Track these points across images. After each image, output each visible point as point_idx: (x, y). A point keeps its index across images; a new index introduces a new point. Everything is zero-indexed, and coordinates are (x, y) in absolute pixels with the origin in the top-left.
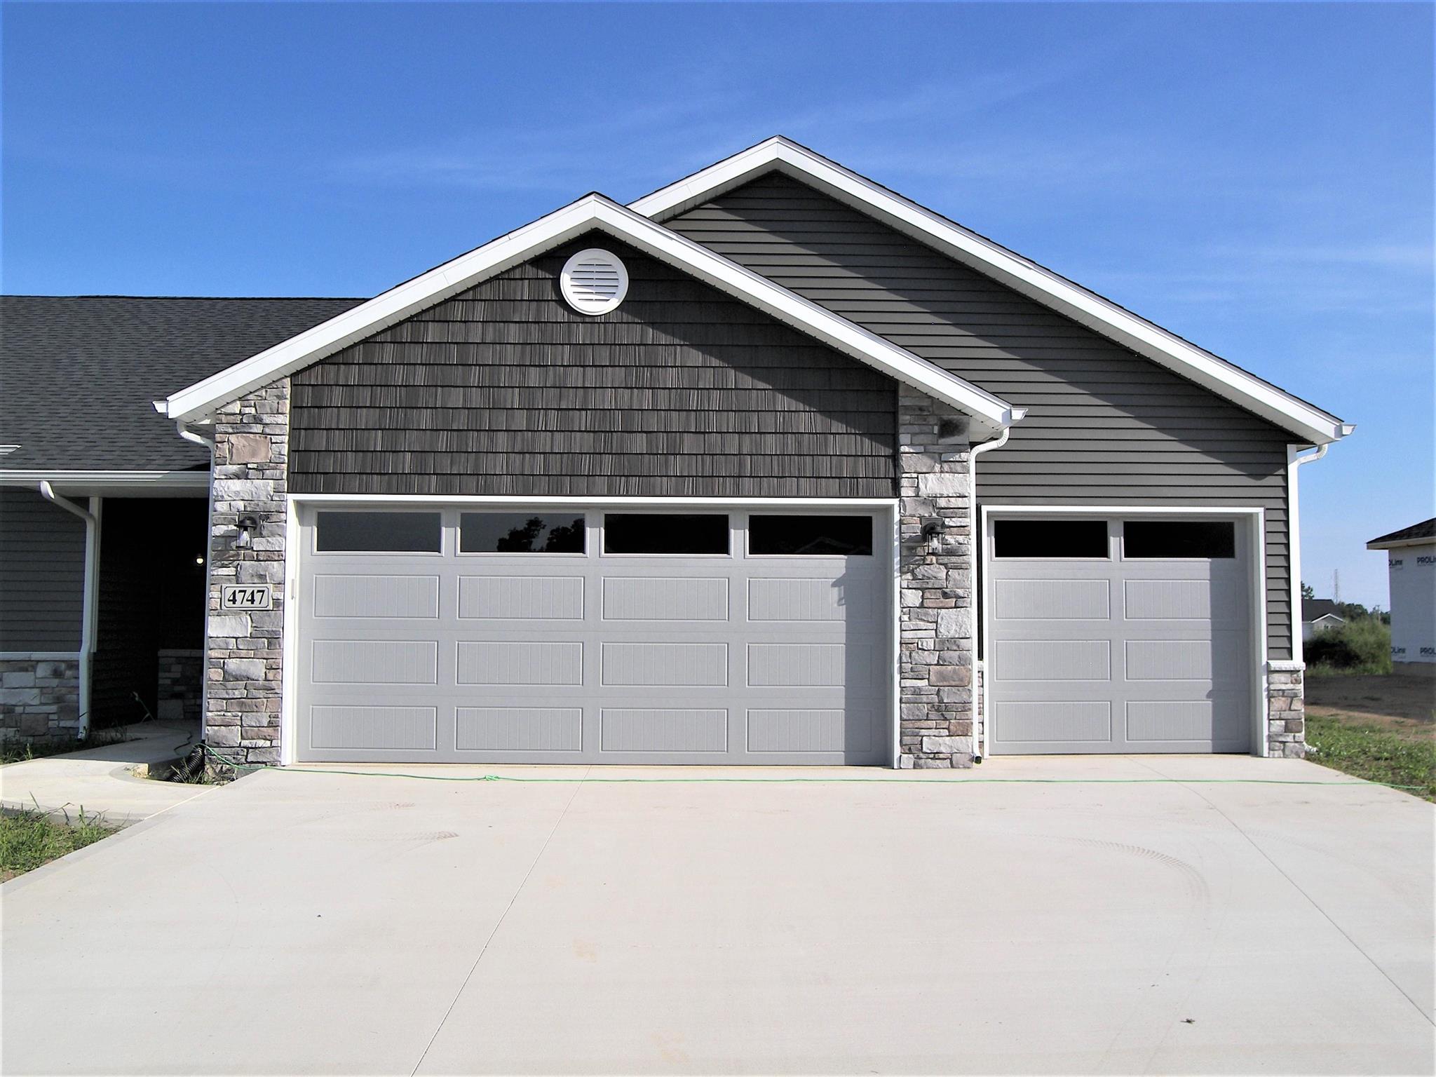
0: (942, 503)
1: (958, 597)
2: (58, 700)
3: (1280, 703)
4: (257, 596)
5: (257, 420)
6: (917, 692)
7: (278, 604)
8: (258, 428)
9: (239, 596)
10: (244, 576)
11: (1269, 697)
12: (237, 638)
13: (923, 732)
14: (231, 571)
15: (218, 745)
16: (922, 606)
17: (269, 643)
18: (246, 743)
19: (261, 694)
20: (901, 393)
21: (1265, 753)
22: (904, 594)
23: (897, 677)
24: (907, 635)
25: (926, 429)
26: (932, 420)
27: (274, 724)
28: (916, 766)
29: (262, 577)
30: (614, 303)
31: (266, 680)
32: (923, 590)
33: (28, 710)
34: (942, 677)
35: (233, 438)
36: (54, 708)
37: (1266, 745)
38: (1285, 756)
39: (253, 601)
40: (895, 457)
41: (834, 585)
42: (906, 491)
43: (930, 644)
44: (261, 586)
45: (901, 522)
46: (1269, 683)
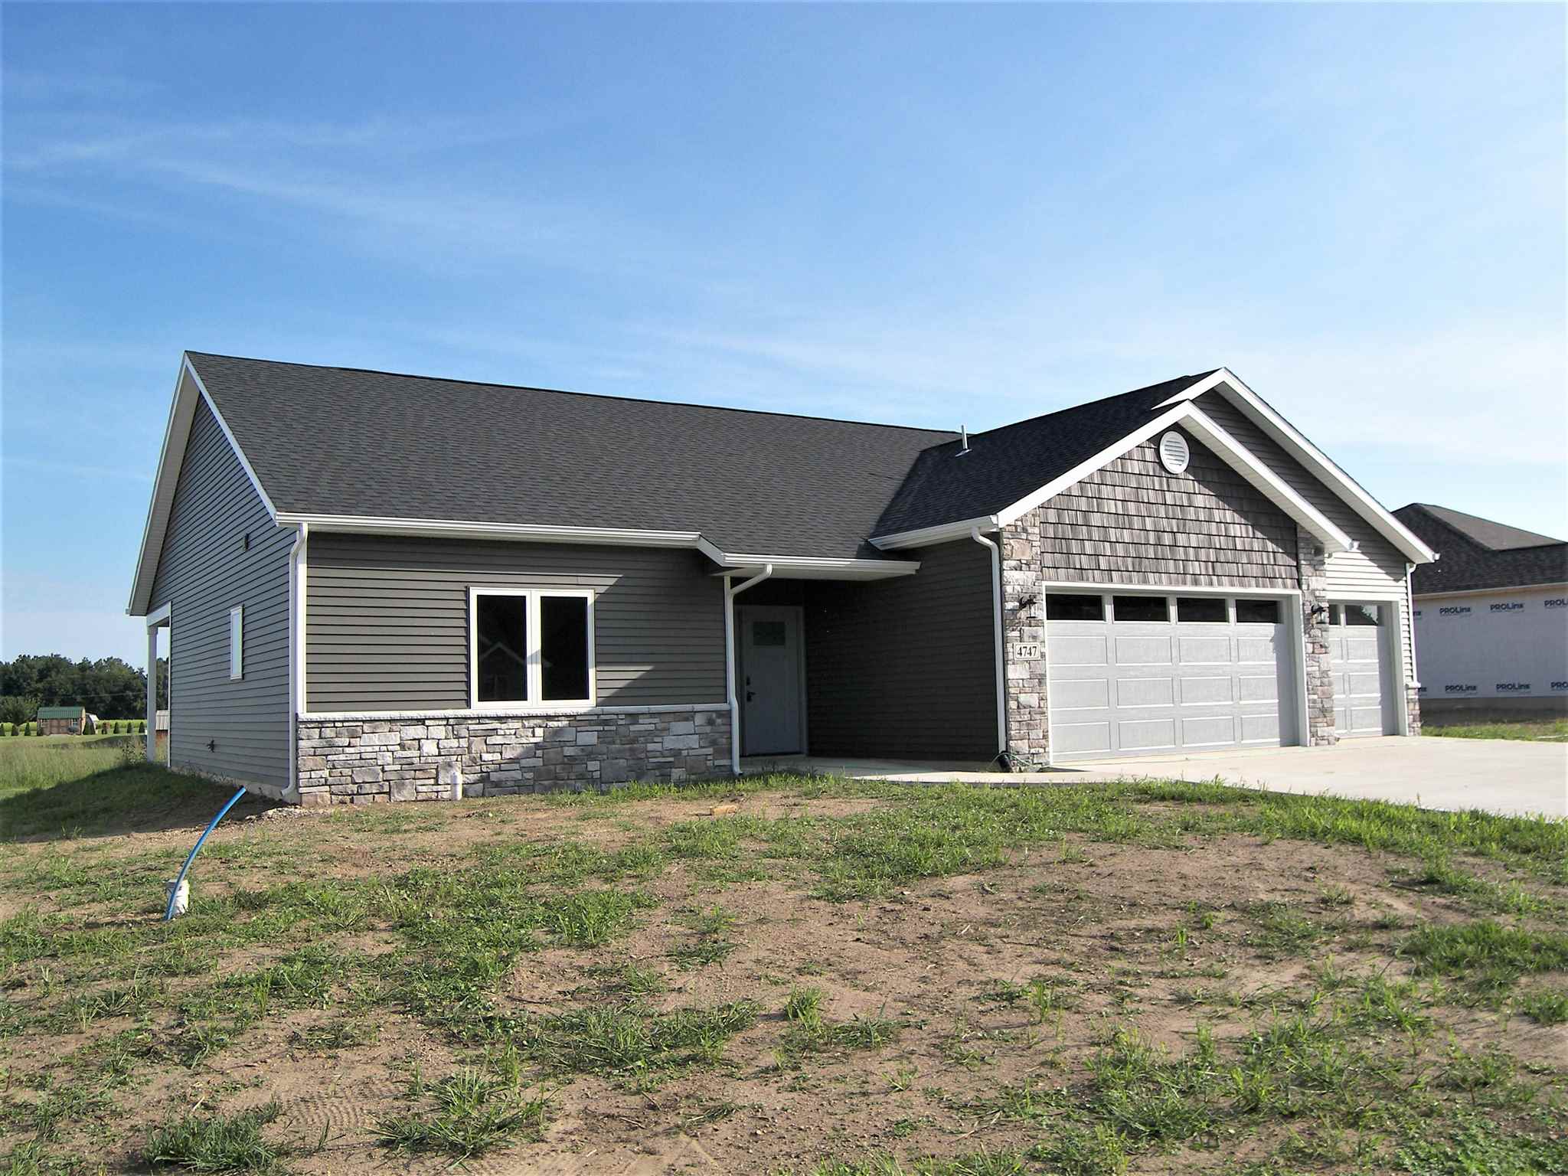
0: (1317, 593)
1: (1326, 647)
2: (713, 743)
3: (1411, 705)
4: (1033, 650)
5: (1025, 530)
6: (1314, 701)
7: (1043, 655)
8: (1024, 536)
9: (1023, 650)
10: (1026, 638)
11: (1408, 702)
12: (1023, 680)
13: (1318, 725)
14: (1017, 633)
15: (1018, 753)
16: (1313, 653)
17: (1040, 683)
18: (1033, 751)
19: (1038, 717)
20: (1298, 530)
21: (1407, 734)
22: (1304, 645)
23: (1306, 693)
24: (1309, 669)
25: (1309, 551)
26: (1311, 546)
27: (1045, 737)
28: (1317, 744)
29: (1034, 638)
30: (1185, 466)
31: (1039, 707)
32: (1313, 643)
33: (692, 752)
34: (1323, 693)
35: (1011, 541)
36: (710, 750)
37: (1407, 729)
38: (1415, 735)
39: (1030, 654)
40: (1298, 567)
41: (1271, 641)
42: (1304, 587)
43: (1317, 674)
44: (1034, 644)
45: (1303, 604)
46: (1407, 695)
